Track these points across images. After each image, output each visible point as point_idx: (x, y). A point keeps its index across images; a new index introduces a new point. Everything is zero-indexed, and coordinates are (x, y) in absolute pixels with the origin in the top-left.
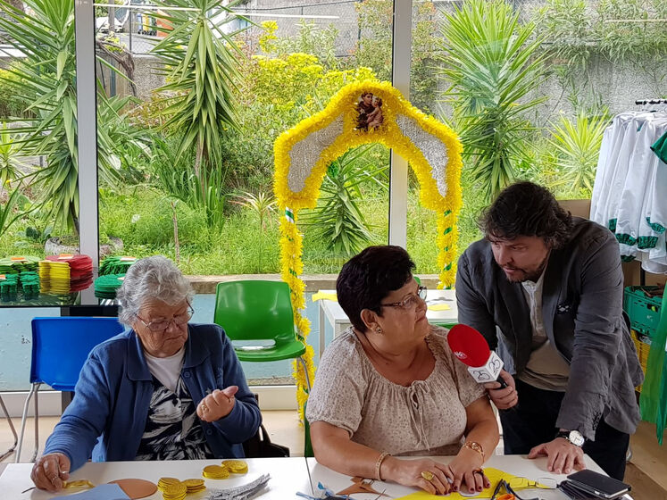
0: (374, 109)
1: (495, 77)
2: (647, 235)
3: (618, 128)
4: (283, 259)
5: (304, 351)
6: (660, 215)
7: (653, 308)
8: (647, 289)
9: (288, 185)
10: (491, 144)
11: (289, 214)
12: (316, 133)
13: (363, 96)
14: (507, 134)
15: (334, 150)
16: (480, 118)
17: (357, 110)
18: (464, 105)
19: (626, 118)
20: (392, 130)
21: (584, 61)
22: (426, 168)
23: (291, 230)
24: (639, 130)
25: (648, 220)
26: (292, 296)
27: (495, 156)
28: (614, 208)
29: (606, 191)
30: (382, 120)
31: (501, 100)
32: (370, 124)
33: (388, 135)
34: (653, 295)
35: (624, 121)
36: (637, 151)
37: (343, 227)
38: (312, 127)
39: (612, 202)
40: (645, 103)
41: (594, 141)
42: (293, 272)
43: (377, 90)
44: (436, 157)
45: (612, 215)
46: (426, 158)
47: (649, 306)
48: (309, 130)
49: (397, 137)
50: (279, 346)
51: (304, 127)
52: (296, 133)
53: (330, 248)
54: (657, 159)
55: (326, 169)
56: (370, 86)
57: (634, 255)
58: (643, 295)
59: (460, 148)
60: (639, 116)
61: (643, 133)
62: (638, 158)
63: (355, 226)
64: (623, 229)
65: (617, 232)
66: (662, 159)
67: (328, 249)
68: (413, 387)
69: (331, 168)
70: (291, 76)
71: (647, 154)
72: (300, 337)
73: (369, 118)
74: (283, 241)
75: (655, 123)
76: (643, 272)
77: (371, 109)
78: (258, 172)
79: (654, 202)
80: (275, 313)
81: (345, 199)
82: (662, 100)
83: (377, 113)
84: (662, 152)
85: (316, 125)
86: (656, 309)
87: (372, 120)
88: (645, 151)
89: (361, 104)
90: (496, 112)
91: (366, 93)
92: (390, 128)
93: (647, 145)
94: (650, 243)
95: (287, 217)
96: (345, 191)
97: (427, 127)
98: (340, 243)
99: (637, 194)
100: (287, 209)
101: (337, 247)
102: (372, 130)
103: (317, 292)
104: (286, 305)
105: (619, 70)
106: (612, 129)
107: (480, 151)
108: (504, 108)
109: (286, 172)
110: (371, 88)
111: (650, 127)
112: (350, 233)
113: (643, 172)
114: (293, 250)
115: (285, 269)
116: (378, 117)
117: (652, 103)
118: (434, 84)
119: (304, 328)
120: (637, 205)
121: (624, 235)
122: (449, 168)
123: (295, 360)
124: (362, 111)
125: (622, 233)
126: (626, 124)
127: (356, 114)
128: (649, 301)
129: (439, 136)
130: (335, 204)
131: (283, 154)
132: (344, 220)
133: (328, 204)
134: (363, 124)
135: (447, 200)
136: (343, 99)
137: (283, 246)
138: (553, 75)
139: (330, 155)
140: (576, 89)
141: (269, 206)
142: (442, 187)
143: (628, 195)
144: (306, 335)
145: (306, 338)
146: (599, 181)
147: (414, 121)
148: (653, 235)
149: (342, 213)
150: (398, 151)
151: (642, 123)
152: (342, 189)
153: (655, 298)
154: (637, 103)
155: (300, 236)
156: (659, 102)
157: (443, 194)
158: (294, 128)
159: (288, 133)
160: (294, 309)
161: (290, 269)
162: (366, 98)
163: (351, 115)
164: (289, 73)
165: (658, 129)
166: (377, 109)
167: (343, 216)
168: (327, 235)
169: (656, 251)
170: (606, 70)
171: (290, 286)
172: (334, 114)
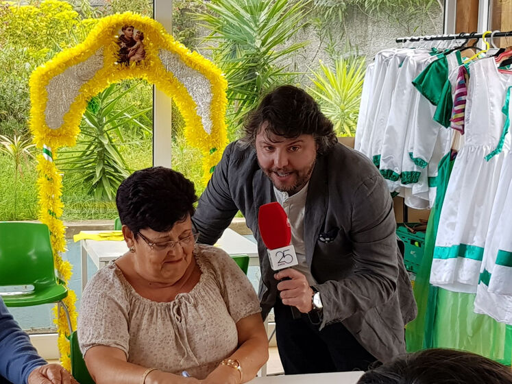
0: (135, 43)
1: (255, 21)
2: (410, 170)
3: (380, 65)
4: (42, 200)
5: (65, 295)
6: (422, 149)
7: (416, 243)
8: (411, 225)
9: (45, 121)
10: (253, 89)
11: (48, 152)
12: (74, 67)
13: (124, 29)
14: (269, 79)
15: (94, 86)
16: (240, 63)
17: (118, 43)
18: (224, 53)
19: (387, 55)
20: (155, 65)
21: (340, 13)
22: (190, 104)
23: (50, 169)
24: (400, 66)
25: (411, 155)
26: (52, 238)
27: (257, 101)
28: (377, 144)
29: (370, 127)
30: (144, 54)
31: (263, 44)
32: (132, 58)
33: (150, 70)
34: (416, 231)
35: (386, 57)
36: (399, 87)
37: (103, 172)
38: (70, 60)
39: (375, 140)
40: (405, 41)
41: (353, 88)
42: (52, 213)
43: (138, 24)
44: (200, 94)
45: (376, 151)
46: (191, 94)
47: (413, 242)
48: (67, 63)
49: (160, 72)
50: (38, 291)
51: (61, 60)
52: (53, 66)
53: (91, 193)
54: (418, 94)
55: (86, 105)
56: (130, 18)
57: (397, 191)
58: (406, 231)
59: (225, 85)
60: (399, 53)
61: (405, 68)
62: (401, 93)
63: (116, 171)
64: (387, 164)
65: (381, 168)
66: (423, 94)
67: (88, 194)
68: (177, 301)
69: (91, 104)
70: (44, 24)
71: (409, 89)
72: (61, 282)
73: (131, 52)
74: (42, 180)
75: (416, 59)
76: (406, 208)
77: (131, 42)
78: (12, 117)
79: (416, 137)
80: (34, 257)
81: (106, 142)
82: (421, 37)
83: (138, 47)
84: (423, 87)
85: (75, 58)
86: (420, 245)
87: (134, 55)
88: (407, 86)
89: (122, 38)
90: (257, 57)
91: (127, 26)
92: (152, 63)
93: (409, 80)
94: (412, 178)
95: (45, 155)
96: (105, 134)
97: (191, 62)
98: (101, 189)
99: (399, 130)
100: (45, 147)
101: (98, 193)
102: (133, 64)
103: (78, 233)
104: (45, 248)
105: (374, 23)
106: (374, 66)
107: (242, 96)
108: (265, 53)
109: (44, 107)
110: (132, 21)
111: (412, 62)
112: (112, 177)
113: (405, 107)
114: (52, 190)
115: (44, 211)
116: (140, 51)
117: (412, 40)
118: (192, 35)
119: (66, 272)
120: (400, 141)
121: (388, 170)
122: (213, 105)
123: (56, 305)
124: (123, 45)
125: (386, 168)
126: (387, 61)
127: (116, 48)
128: (413, 237)
129: (203, 72)
130: (95, 148)
131: (39, 89)
132: (104, 164)
133: (88, 148)
134: (124, 58)
135: (213, 137)
136: (103, 32)
137: (42, 186)
138: (311, 27)
139: (90, 90)
140: (333, 42)
141: (25, 149)
142: (206, 124)
143: (391, 130)
144: (67, 279)
145: (67, 282)
146: (361, 119)
147: (177, 56)
148: (415, 170)
149: (103, 156)
150: (161, 87)
151: (403, 59)
152: (102, 132)
153: (418, 233)
154: (398, 41)
155: (58, 175)
156: (419, 40)
157: (209, 131)
158: (50, 61)
159: (44, 67)
160: (54, 252)
161: (49, 210)
162: (127, 31)
163: (111, 49)
164: (42, 21)
165: (419, 65)
166: (138, 43)
167: (104, 160)
168: (87, 180)
169: (419, 186)
170: (361, 22)
171: (50, 229)
172: (93, 48)
